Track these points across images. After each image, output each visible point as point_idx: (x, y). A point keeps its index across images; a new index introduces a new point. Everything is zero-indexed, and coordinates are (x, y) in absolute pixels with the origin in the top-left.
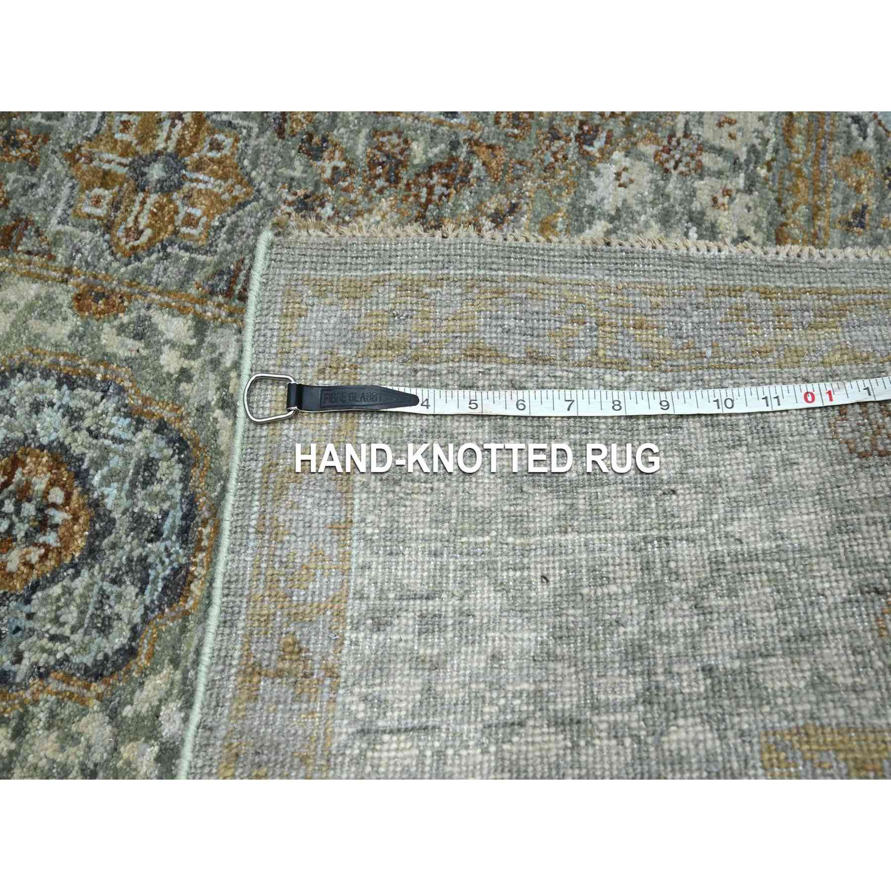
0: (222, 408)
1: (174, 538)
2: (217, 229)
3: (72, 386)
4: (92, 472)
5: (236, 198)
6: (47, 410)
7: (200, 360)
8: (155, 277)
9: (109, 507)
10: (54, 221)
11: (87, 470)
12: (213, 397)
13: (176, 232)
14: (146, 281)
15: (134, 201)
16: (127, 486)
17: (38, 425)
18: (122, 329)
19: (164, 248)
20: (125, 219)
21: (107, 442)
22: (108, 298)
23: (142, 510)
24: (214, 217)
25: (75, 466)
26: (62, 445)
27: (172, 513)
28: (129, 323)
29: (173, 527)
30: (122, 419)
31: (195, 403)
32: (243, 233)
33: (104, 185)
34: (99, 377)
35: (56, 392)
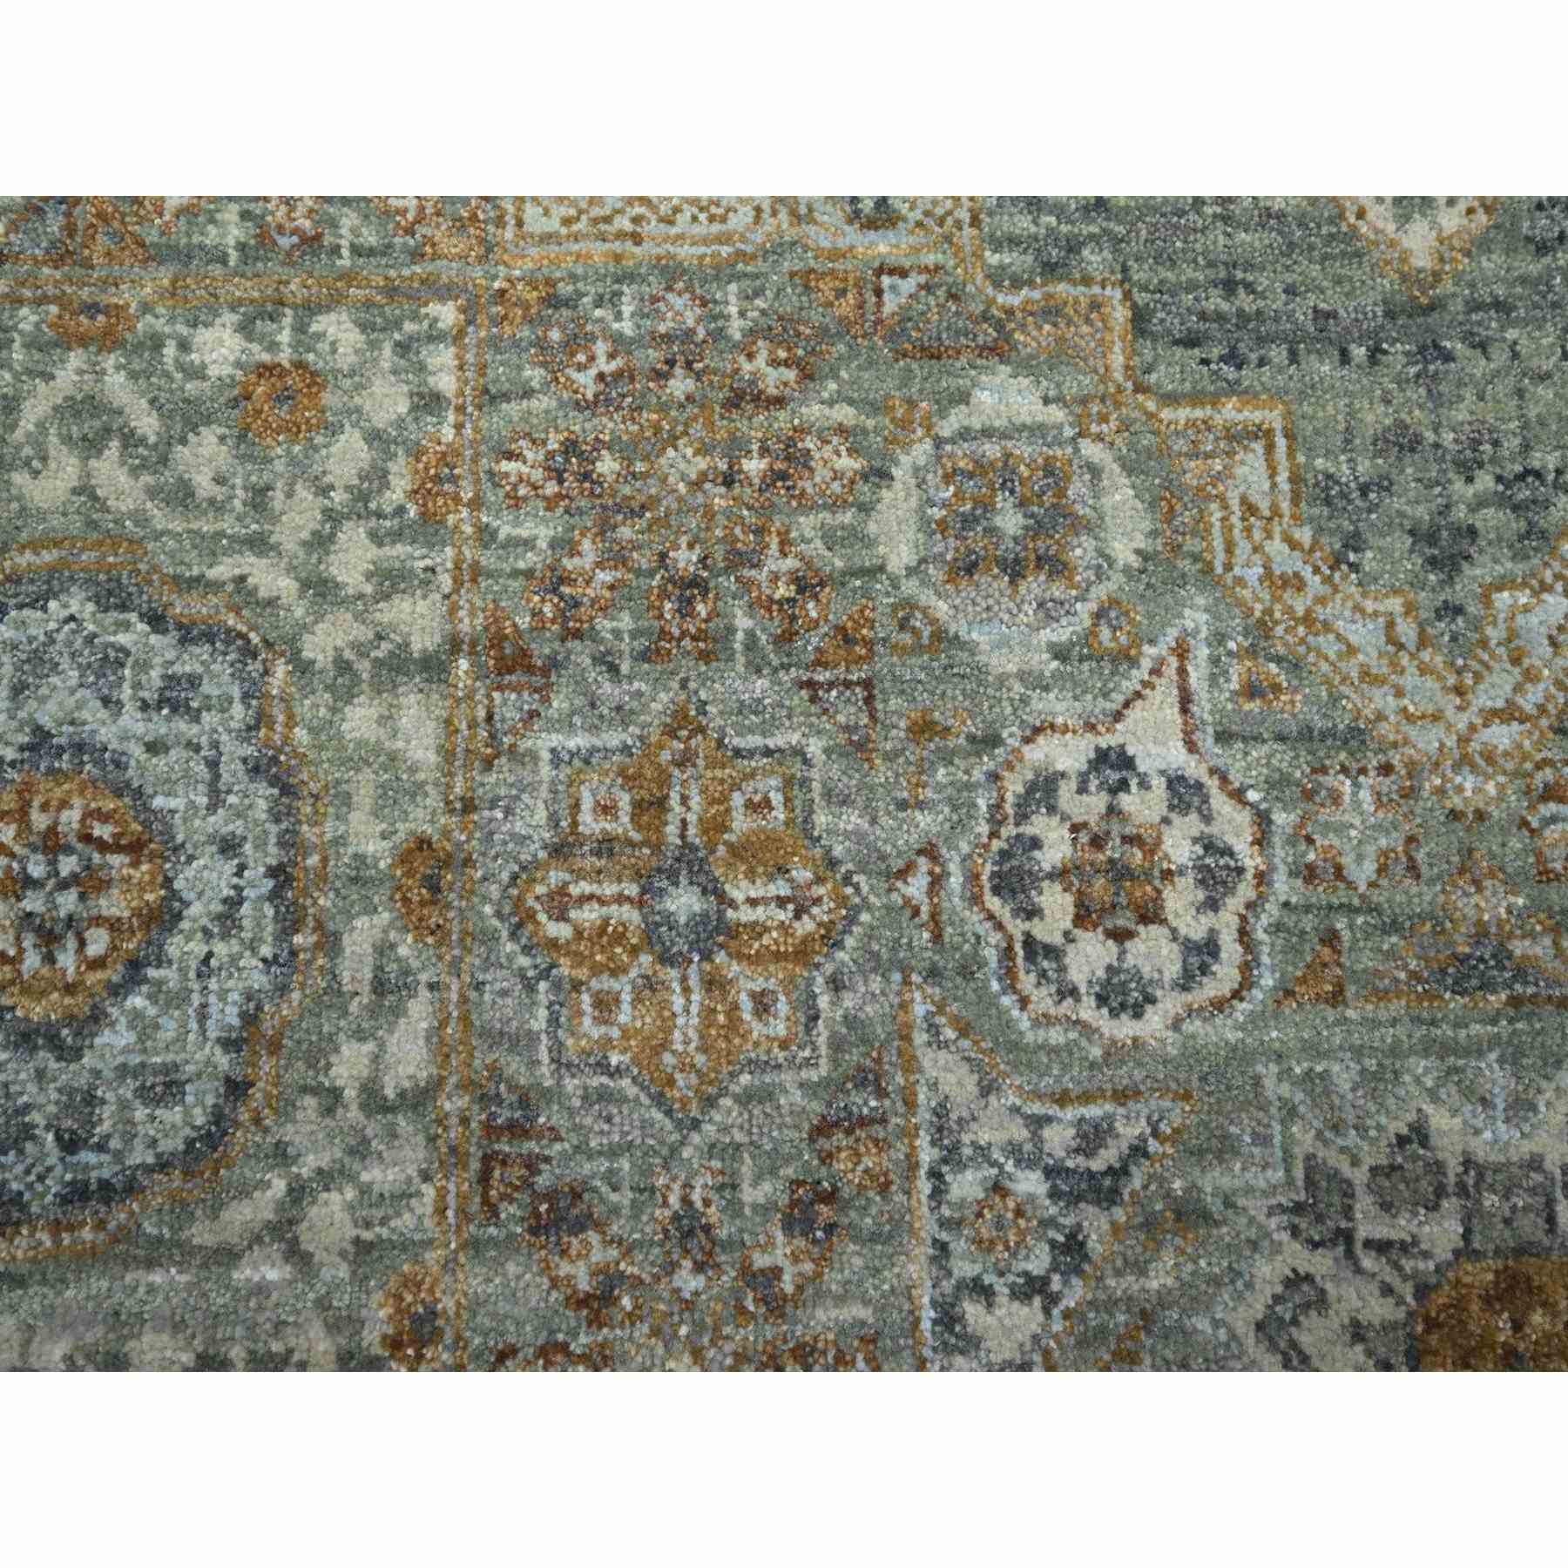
0: (291, 1191)
1: (68, 1177)
2: (603, 1067)
3: (274, 896)
4: (145, 988)
5: (671, 1082)
6: (230, 866)
7: (362, 1118)
8: (489, 977)
9: (98, 1041)
10: (555, 739)
11: (146, 980)
12: (305, 1168)
13: (577, 986)
14: (477, 962)
15: (619, 881)
16: (135, 1060)
17: (202, 862)
18: (384, 949)
19: (545, 974)
20: (579, 875)
21: (196, 999)
22: (434, 903)
23: (103, 1102)
24: (624, 1051)
25: (147, 956)
26: (178, 917)
27: (106, 1158)
28: (398, 960)
29: (87, 1167)
30: (236, 1010)
31: (288, 1133)
32: (609, 1120)
33: (639, 807)
34: (298, 939)
35: (262, 870)
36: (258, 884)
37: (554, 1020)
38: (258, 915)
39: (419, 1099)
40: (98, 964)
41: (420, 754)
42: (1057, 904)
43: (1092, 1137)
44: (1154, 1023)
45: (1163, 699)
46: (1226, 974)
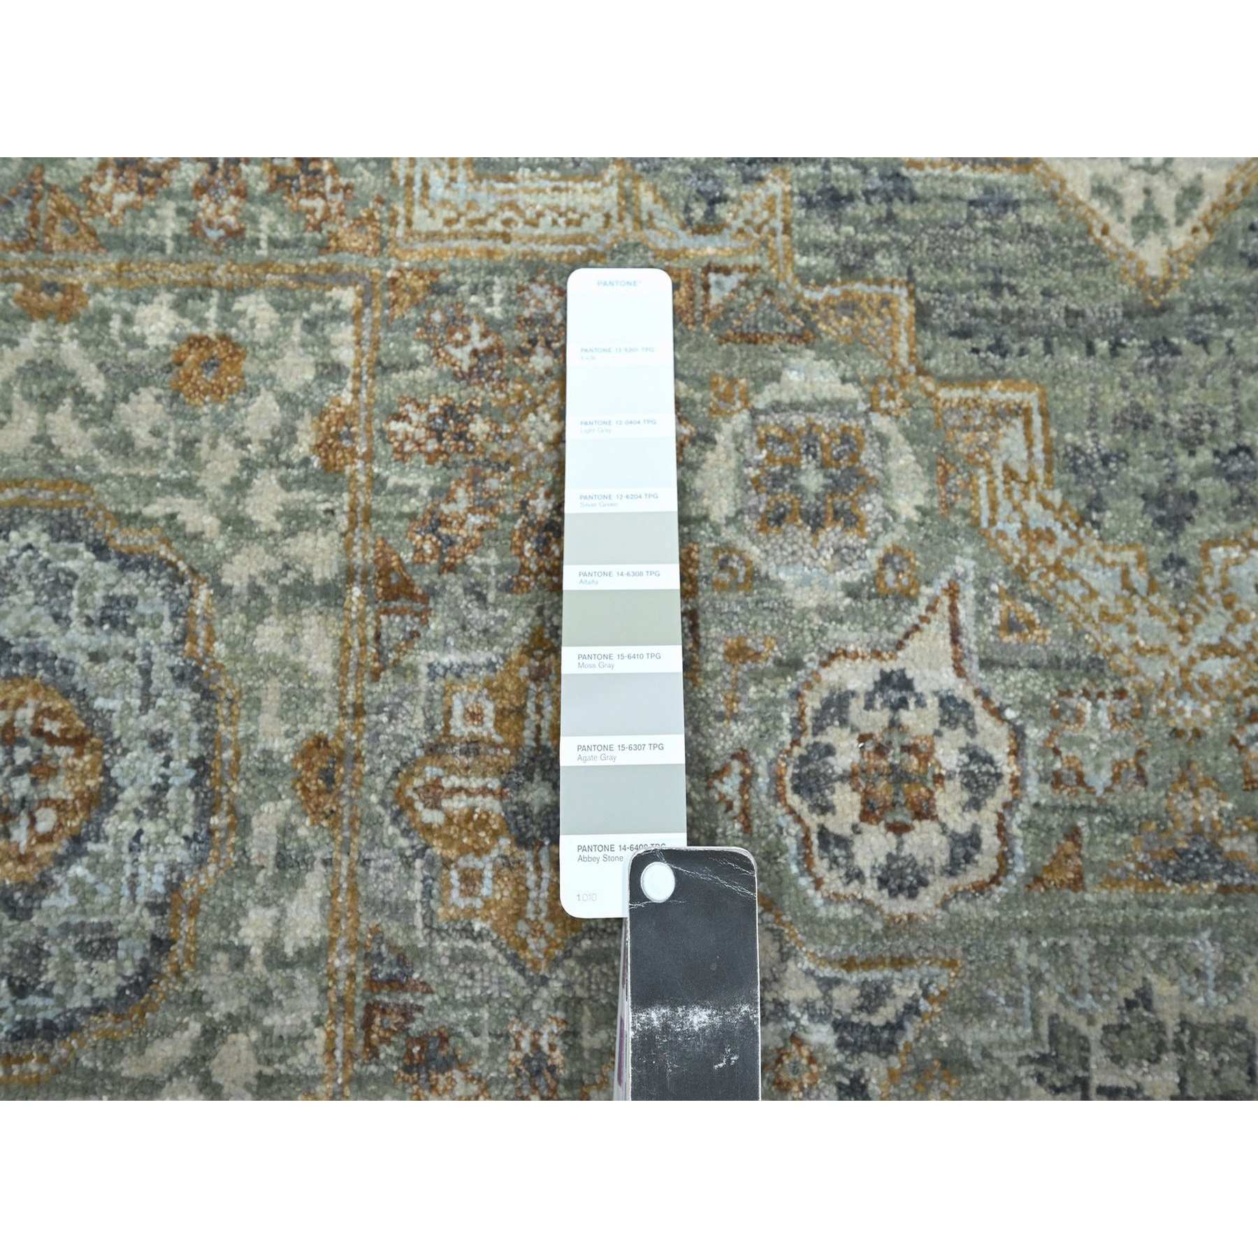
36: (181, 773)
37: (427, 892)
38: (179, 798)
39: (313, 957)
40: (46, 838)
41: (319, 667)
42: (846, 801)
43: (873, 997)
44: (925, 903)
45: (938, 631)
46: (986, 863)
